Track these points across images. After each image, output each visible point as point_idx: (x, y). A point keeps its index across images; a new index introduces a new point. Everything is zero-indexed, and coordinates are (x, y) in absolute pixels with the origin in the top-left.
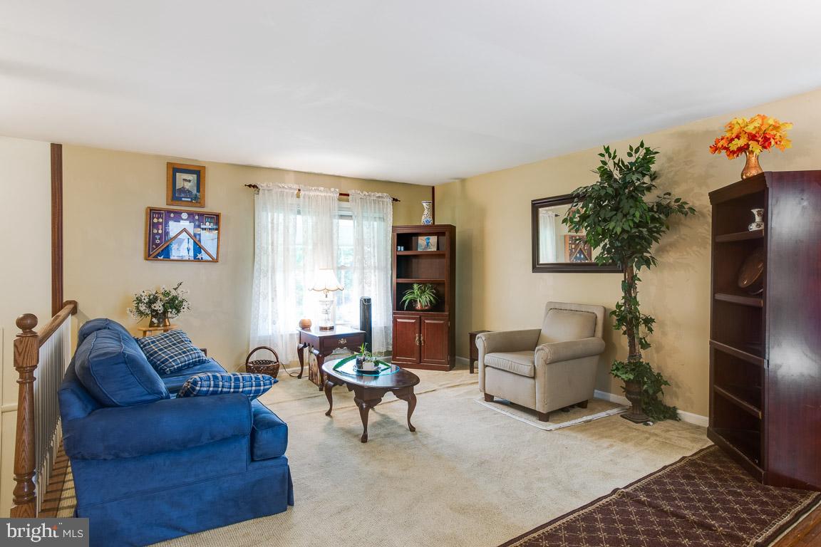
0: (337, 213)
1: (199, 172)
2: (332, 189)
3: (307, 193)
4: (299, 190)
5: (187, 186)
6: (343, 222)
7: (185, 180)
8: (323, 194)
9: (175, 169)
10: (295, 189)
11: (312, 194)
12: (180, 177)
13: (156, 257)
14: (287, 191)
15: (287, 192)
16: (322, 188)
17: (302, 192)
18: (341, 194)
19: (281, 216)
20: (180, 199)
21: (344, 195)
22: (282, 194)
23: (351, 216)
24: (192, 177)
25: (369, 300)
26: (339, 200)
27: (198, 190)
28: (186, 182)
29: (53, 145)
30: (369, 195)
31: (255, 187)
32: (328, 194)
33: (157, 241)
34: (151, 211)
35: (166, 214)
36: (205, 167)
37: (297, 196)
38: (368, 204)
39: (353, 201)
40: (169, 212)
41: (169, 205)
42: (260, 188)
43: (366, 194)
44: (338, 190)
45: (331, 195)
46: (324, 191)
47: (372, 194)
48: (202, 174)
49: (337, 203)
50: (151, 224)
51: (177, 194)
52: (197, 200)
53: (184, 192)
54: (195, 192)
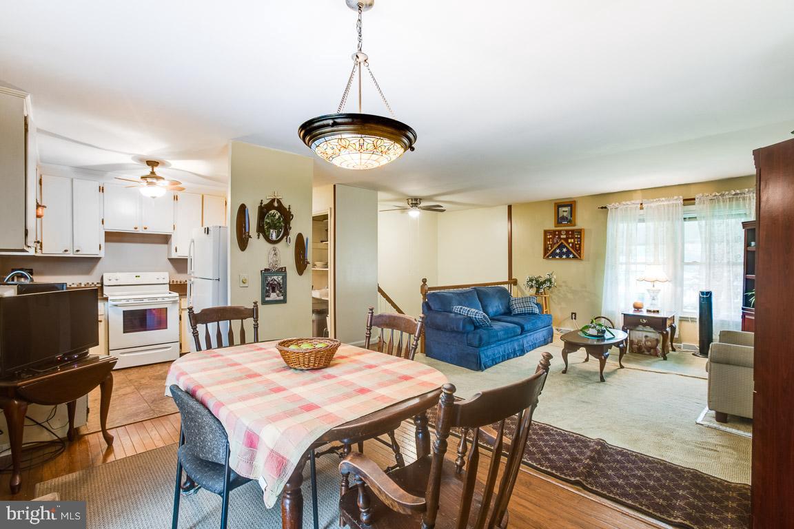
0: (681, 216)
1: (571, 204)
2: (676, 197)
3: (649, 205)
4: (641, 204)
5: (565, 214)
6: (688, 224)
7: (564, 211)
8: (665, 203)
10: (638, 204)
11: (653, 205)
12: (562, 209)
13: (548, 257)
15: (631, 207)
16: (663, 199)
17: (644, 206)
18: (684, 200)
19: (626, 225)
20: (561, 223)
21: (689, 201)
22: (626, 210)
23: (696, 218)
24: (567, 209)
25: (709, 294)
26: (684, 205)
27: (571, 217)
28: (565, 212)
29: (509, 206)
30: (723, 195)
31: (605, 208)
32: (671, 202)
33: (550, 248)
34: (546, 232)
35: (553, 233)
36: (575, 201)
37: (642, 208)
38: (721, 203)
39: (700, 203)
40: (555, 231)
41: (555, 227)
42: (609, 208)
43: (717, 194)
44: (681, 197)
45: (674, 202)
46: (666, 200)
47: (727, 193)
48: (573, 206)
49: (681, 208)
50: (546, 240)
51: (559, 220)
52: (571, 222)
53: (564, 218)
54: (569, 218)
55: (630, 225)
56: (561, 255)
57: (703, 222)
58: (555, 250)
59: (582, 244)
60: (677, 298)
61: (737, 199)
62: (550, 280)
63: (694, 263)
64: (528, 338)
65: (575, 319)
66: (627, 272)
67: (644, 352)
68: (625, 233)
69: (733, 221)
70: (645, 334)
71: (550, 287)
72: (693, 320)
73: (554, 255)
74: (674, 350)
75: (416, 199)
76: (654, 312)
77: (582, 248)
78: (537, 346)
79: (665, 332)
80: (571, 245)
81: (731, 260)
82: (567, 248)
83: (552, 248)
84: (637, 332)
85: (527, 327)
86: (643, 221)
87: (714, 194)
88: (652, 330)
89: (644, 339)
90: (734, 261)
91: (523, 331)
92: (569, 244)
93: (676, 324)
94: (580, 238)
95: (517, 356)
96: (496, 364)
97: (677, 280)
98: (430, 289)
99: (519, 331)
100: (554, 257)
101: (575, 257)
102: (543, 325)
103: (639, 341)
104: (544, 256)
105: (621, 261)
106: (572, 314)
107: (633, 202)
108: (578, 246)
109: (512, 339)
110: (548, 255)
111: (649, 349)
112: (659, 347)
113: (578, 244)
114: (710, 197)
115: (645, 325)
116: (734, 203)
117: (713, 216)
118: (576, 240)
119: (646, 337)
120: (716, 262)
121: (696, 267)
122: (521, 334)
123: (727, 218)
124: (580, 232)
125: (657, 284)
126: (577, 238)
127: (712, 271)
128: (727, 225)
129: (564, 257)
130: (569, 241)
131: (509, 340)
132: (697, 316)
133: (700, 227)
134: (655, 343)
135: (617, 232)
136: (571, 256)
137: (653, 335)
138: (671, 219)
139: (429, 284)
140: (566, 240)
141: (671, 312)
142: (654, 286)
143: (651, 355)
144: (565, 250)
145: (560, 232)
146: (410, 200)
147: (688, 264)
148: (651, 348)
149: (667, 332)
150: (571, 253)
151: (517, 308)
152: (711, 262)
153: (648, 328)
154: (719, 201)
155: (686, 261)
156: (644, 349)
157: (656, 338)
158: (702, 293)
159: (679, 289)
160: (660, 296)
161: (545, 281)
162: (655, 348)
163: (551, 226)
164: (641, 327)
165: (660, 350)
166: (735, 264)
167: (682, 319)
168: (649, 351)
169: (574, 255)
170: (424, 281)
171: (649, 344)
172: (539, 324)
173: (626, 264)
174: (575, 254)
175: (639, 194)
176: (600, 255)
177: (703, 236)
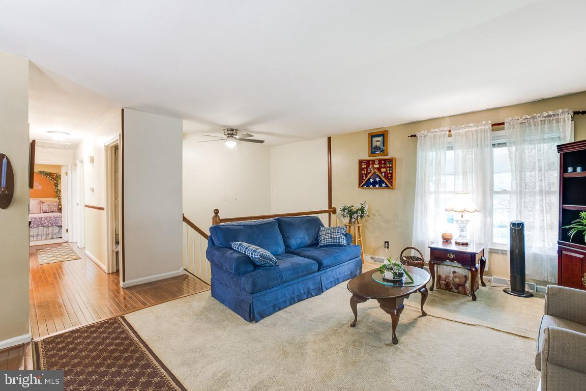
0: (490, 143)
1: (383, 134)
2: (484, 122)
3: (457, 131)
4: (450, 131)
5: (378, 144)
6: (497, 151)
8: (474, 129)
9: (372, 136)
10: (446, 131)
11: (462, 131)
12: (375, 139)
13: (362, 186)
14: (439, 133)
15: (439, 135)
16: (472, 124)
17: (453, 132)
18: (493, 125)
19: (434, 153)
20: (374, 153)
21: (498, 126)
22: (435, 137)
23: (505, 143)
24: (380, 139)
25: (521, 225)
26: (493, 130)
27: (384, 146)
28: (377, 142)
29: (329, 138)
30: (534, 118)
31: (415, 136)
32: (479, 128)
33: (364, 178)
34: (361, 162)
35: (368, 162)
36: (387, 131)
37: (450, 136)
38: (533, 127)
39: (509, 128)
40: (369, 161)
41: (369, 157)
42: (418, 136)
43: (528, 117)
44: (490, 122)
45: (483, 127)
46: (475, 126)
47: (539, 115)
48: (385, 135)
49: (489, 134)
50: (361, 169)
51: (373, 150)
52: (383, 152)
53: (377, 148)
54: (382, 147)
55: (439, 153)
56: (374, 184)
57: (513, 148)
58: (369, 179)
59: (394, 174)
60: (487, 229)
61: (550, 122)
62: (362, 210)
63: (504, 192)
64: (329, 274)
65: (388, 248)
66: (437, 200)
67: (451, 289)
68: (434, 161)
69: (545, 146)
70: (453, 269)
71: (362, 217)
72: (503, 252)
73: (368, 184)
74: (484, 285)
75: (232, 130)
76: (463, 244)
77: (393, 177)
78: (341, 280)
79: (474, 269)
80: (383, 174)
81: (544, 188)
82: (380, 178)
83: (366, 177)
84: (445, 267)
85: (325, 262)
86: (451, 148)
87: (524, 118)
88: (460, 265)
89: (452, 275)
90: (547, 189)
91: (321, 267)
92: (381, 173)
93: (486, 257)
94: (392, 167)
95: (312, 296)
96: (280, 309)
97: (486, 209)
98: (222, 221)
99: (316, 267)
100: (368, 186)
101: (387, 186)
102: (349, 258)
103: (447, 277)
104: (360, 185)
105: (431, 190)
106: (386, 242)
107: (441, 129)
108: (390, 175)
109: (306, 278)
110: (362, 184)
111: (458, 286)
112: (468, 285)
113: (390, 173)
114: (521, 120)
115: (452, 260)
116: (546, 126)
117: (523, 141)
118: (388, 169)
119: (454, 272)
120: (527, 190)
121: (507, 197)
122: (319, 270)
123: (539, 143)
124: (391, 161)
125: (466, 215)
126: (389, 167)
127: (523, 201)
128: (539, 150)
129: (377, 186)
130: (382, 170)
131: (300, 280)
132: (508, 248)
133: (510, 153)
134: (463, 280)
135: (426, 160)
136: (384, 185)
137: (462, 271)
138: (479, 145)
139: (222, 216)
140: (379, 169)
141: (480, 244)
142: (462, 216)
143: (459, 292)
144: (378, 179)
145: (373, 161)
146: (226, 131)
147: (498, 193)
148: (460, 285)
149: (476, 269)
150: (384, 182)
151: (324, 239)
152: (521, 190)
153: (456, 263)
154: (529, 124)
155: (496, 189)
156: (452, 286)
157: (464, 274)
158: (514, 224)
159: (488, 220)
160: (469, 227)
161: (358, 210)
162: (463, 285)
163: (365, 156)
164: (448, 262)
165: (468, 287)
166: (548, 193)
167: (492, 251)
168: (457, 288)
169: (386, 184)
170: (216, 212)
171: (457, 280)
172: (343, 256)
173: (435, 193)
174: (388, 183)
175: (448, 120)
176: (411, 184)
177: (514, 162)
